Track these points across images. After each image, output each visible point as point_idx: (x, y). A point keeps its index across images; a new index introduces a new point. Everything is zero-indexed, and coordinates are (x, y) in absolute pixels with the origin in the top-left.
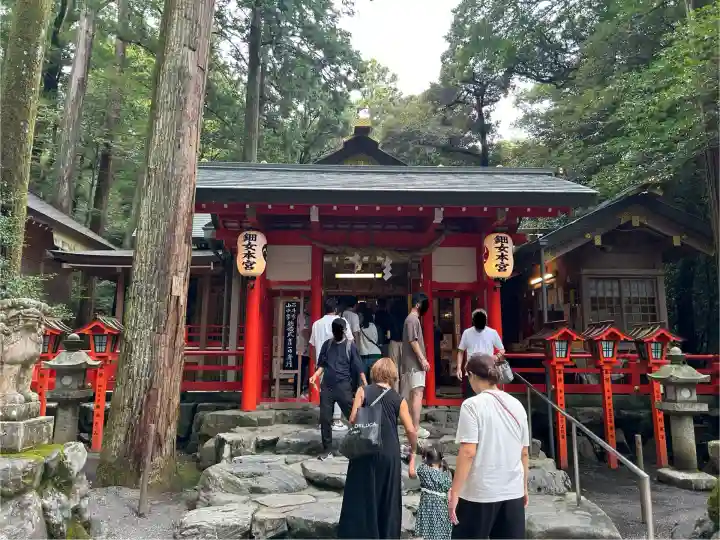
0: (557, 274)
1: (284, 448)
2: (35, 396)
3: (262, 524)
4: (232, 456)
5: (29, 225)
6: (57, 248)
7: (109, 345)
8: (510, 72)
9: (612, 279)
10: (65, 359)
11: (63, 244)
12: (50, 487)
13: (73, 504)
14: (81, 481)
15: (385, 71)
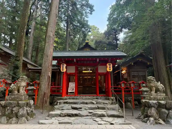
0: (126, 71)
1: (68, 103)
2: (25, 92)
3: (62, 114)
4: (59, 105)
5: (23, 63)
6: (28, 67)
7: (38, 85)
8: (122, 28)
9: (136, 71)
10: (30, 88)
11: (29, 66)
12: (28, 107)
13: (31, 110)
14: (32, 106)
15: (96, 27)
